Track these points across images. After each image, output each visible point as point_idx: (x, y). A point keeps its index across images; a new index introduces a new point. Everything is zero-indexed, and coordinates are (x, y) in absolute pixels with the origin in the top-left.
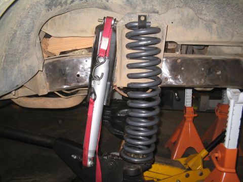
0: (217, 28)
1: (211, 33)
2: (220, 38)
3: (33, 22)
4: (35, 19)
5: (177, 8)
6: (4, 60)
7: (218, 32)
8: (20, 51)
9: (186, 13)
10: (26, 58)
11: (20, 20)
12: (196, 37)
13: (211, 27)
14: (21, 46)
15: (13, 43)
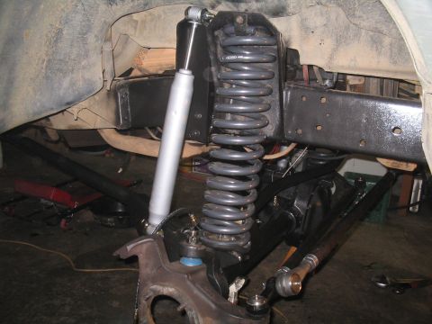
0: (391, 45)
1: (380, 53)
2: (395, 63)
3: (89, 20)
4: (92, 15)
5: (318, 7)
6: (47, 67)
7: (391, 51)
8: (72, 57)
9: (333, 17)
10: (84, 68)
11: (64, 15)
12: (352, 60)
13: (381, 42)
14: (75, 51)
15: (59, 45)
